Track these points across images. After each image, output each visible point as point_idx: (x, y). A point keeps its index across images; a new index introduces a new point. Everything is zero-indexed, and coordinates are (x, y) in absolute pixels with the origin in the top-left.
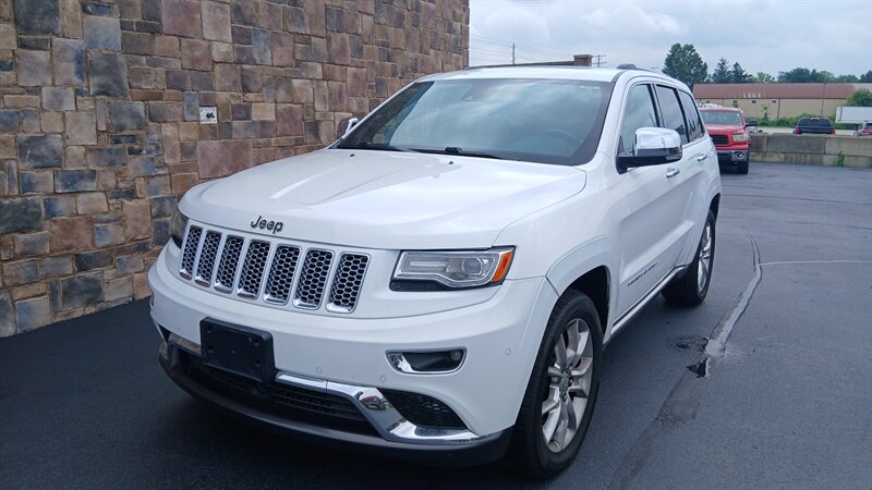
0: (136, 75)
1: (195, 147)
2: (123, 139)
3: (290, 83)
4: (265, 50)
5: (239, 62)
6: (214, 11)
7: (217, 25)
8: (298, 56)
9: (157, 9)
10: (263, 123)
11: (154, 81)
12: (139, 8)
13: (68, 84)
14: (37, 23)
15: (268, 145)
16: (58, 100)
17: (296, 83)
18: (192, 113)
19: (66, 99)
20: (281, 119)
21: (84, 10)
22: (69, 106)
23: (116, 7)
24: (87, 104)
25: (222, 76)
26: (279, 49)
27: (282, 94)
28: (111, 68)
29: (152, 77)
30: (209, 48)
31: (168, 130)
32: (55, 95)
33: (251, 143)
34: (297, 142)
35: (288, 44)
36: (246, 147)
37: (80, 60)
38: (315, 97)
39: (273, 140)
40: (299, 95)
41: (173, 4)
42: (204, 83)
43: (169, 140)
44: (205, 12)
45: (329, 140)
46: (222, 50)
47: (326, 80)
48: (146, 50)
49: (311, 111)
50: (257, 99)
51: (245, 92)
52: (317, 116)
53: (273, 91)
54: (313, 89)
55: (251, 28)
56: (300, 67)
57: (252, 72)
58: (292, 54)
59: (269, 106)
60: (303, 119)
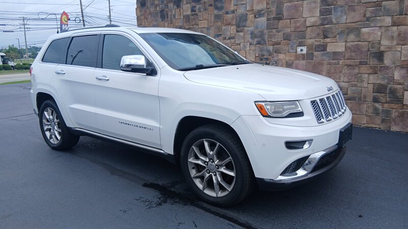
0: (270, 37)
1: (293, 63)
2: (264, 59)
3: (360, 31)
4: (341, 16)
5: (322, 25)
6: (310, 4)
7: (310, 10)
8: (368, 15)
9: (282, 10)
10: (335, 53)
11: (279, 37)
12: (275, 12)
13: (248, 42)
14: (241, 24)
15: (338, 63)
16: (245, 47)
17: (364, 30)
18: (293, 49)
19: (247, 46)
20: (349, 51)
21: (255, 17)
22: (248, 49)
23: (266, 14)
24: (253, 48)
25: (311, 32)
26: (353, 13)
27: (352, 37)
28: (262, 34)
29: (277, 37)
30: (305, 21)
31: (281, 56)
32: (244, 45)
33: (325, 62)
34: (361, 63)
35: (360, 10)
36: (321, 64)
37: (252, 33)
38: (382, 37)
39: (341, 62)
40: (366, 37)
41: (289, 6)
42: (300, 36)
43: (281, 60)
44: (305, 6)
45: (394, 63)
46: (311, 21)
47: (396, 26)
48: (276, 27)
49: (377, 45)
50: (333, 41)
51: (324, 38)
52: (382, 49)
53: (345, 37)
54: (381, 32)
55: (333, 7)
56: (369, 21)
57: (331, 28)
58: (362, 15)
59: (340, 44)
60: (369, 50)
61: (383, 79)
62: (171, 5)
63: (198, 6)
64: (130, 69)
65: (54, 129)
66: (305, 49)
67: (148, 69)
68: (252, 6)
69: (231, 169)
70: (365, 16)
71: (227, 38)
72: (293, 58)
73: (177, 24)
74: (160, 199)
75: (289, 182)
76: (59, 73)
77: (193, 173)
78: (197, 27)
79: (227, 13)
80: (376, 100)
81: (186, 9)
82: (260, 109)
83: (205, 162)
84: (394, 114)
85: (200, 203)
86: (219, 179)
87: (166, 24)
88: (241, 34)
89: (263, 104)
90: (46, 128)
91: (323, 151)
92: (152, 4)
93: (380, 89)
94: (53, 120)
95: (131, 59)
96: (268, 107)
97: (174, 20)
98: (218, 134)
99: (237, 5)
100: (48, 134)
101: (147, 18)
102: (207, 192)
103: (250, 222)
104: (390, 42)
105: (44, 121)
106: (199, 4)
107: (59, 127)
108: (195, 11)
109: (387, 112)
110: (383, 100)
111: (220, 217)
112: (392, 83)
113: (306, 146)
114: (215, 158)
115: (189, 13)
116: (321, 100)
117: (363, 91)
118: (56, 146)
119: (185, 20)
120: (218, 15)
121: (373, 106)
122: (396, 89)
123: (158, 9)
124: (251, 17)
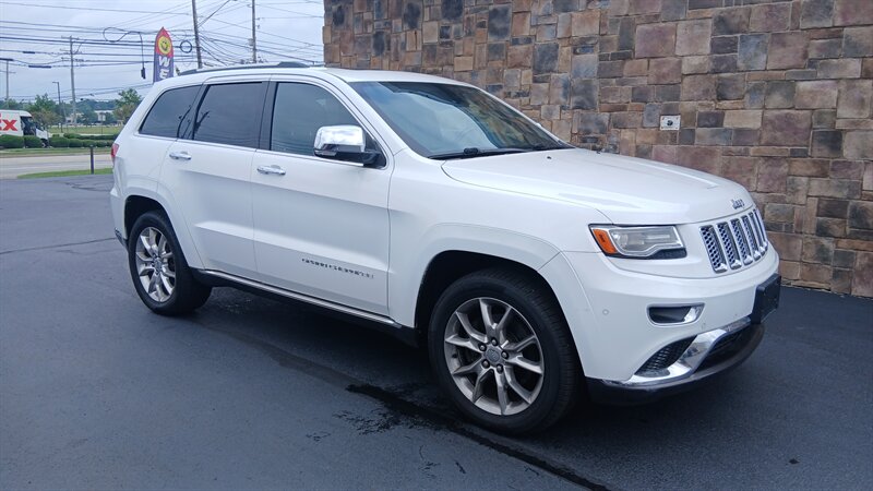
0: (605, 93)
1: (650, 149)
2: (589, 140)
3: (794, 87)
4: (756, 55)
5: (715, 72)
6: (692, 28)
7: (692, 41)
8: (813, 54)
9: (632, 40)
10: (740, 132)
11: (623, 95)
12: (616, 43)
13: (558, 102)
14: (544, 67)
15: (746, 153)
16: (550, 111)
17: (803, 86)
18: (651, 121)
19: (555, 112)
20: (769, 127)
21: (575, 53)
22: (556, 117)
23: (598, 46)
24: (568, 115)
25: (691, 86)
26: (782, 50)
27: (777, 99)
28: (587, 88)
29: (618, 94)
30: (680, 63)
31: (627, 135)
32: (548, 109)
33: (719, 150)
34: (794, 154)
35: (797, 43)
36: (710, 153)
37: (566, 86)
38: (841, 102)
39: (752, 150)
40: (806, 100)
41: (647, 32)
42: (669, 95)
43: (624, 142)
44: (680, 31)
45: (863, 156)
46: (693, 63)
47: (870, 79)
48: (617, 74)
49: (828, 118)
50: (736, 106)
51: (719, 100)
52: (840, 125)
53: (762, 98)
54: (839, 91)
55: (738, 35)
56: (815, 67)
57: (734, 80)
58: (800, 54)
59: (751, 113)
60: (811, 127)
61: (839, 187)
62: (397, 23)
63: (454, 27)
64: (334, 154)
65: (159, 271)
66: (677, 122)
67: (369, 155)
68: (569, 30)
69: (534, 359)
70: (805, 56)
71: (513, 94)
72: (651, 139)
73: (407, 63)
74: (384, 415)
75: (652, 388)
76: (177, 158)
77: (454, 365)
78: (450, 69)
79: (515, 42)
80: (822, 231)
81: (430, 31)
82: (601, 239)
83: (480, 344)
84: (860, 261)
85: (468, 427)
86: (509, 379)
87: (386, 62)
88: (544, 86)
89: (607, 230)
90: (142, 268)
91: (723, 328)
92: (357, 20)
93: (831, 208)
94: (160, 252)
95: (334, 133)
96: (616, 236)
97: (402, 54)
98: (512, 288)
99: (537, 26)
100: (145, 281)
101: (346, 48)
102: (482, 405)
103: (572, 466)
104: (856, 111)
105: (139, 254)
106: (455, 23)
107: (171, 268)
108: (448, 37)
109: (846, 257)
110: (838, 231)
111: (510, 455)
112: (858, 197)
113: (690, 317)
114: (502, 337)
115: (435, 39)
116: (722, 226)
117: (797, 212)
118: (161, 305)
119: (425, 55)
120: (495, 45)
121: (816, 243)
122: (865, 210)
123: (370, 30)
124: (565, 51)
